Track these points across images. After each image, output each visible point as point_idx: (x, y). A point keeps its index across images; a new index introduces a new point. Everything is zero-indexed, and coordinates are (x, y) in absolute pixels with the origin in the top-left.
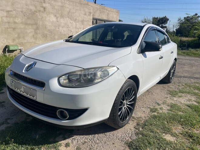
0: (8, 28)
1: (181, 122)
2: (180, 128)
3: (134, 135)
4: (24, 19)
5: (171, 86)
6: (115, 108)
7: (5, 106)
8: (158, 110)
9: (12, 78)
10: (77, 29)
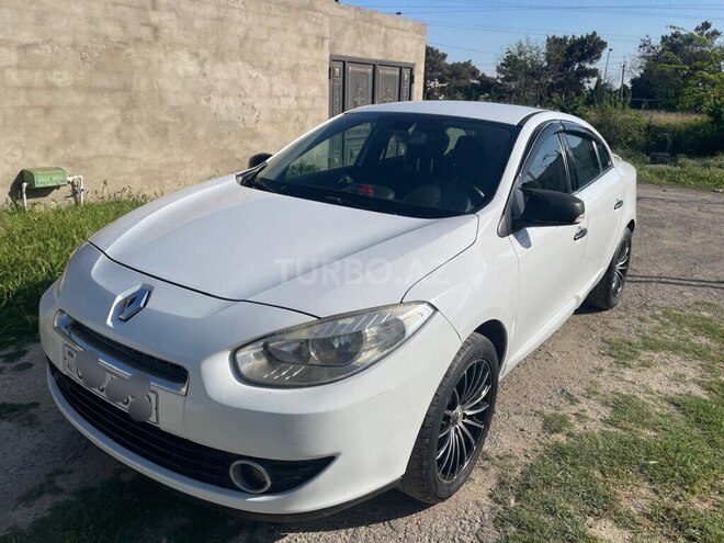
0: (24, 108)
1: (647, 469)
2: (643, 491)
3: (491, 525)
4: (82, 73)
5: (615, 323)
6: (427, 441)
7: (38, 423)
8: (572, 425)
9: (66, 342)
10: (276, 101)
